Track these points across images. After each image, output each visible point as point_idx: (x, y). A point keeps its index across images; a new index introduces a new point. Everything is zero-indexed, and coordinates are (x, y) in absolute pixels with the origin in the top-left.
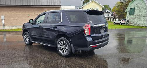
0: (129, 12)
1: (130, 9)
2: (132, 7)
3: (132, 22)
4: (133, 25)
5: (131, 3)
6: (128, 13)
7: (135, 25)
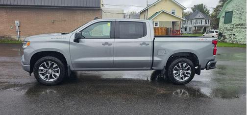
0: (224, 19)
1: (226, 13)
2: (228, 10)
3: (227, 37)
4: (228, 41)
5: (228, 3)
6: (222, 20)
7: (231, 42)
